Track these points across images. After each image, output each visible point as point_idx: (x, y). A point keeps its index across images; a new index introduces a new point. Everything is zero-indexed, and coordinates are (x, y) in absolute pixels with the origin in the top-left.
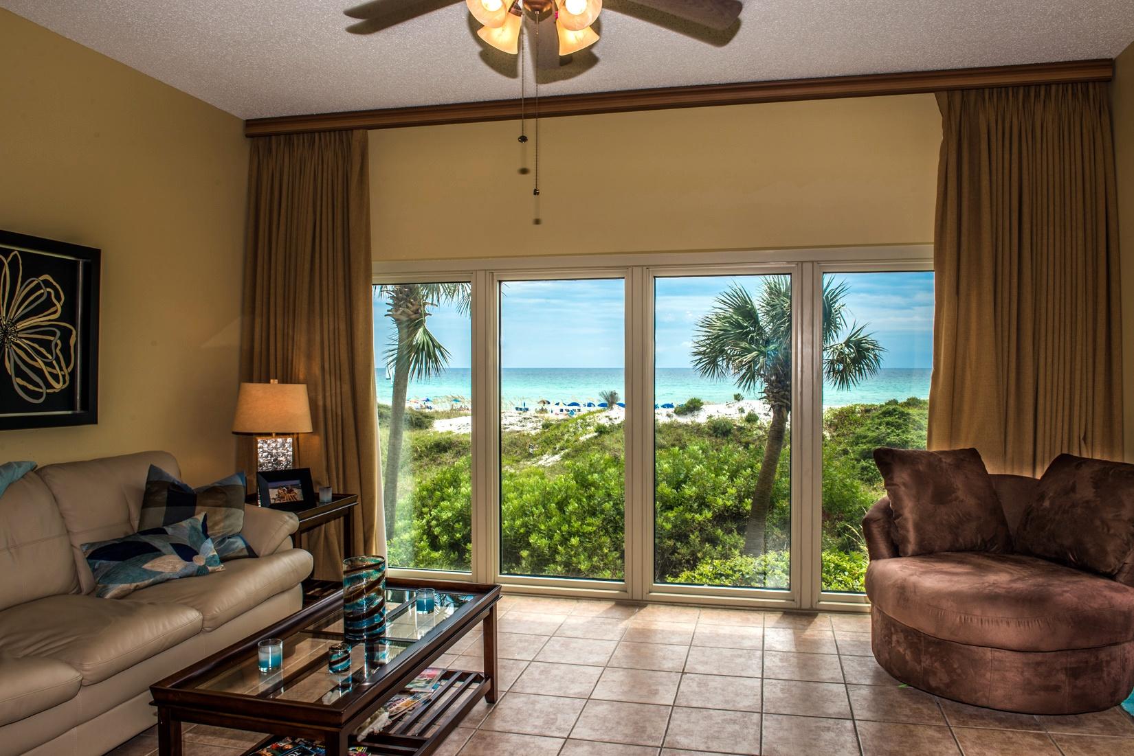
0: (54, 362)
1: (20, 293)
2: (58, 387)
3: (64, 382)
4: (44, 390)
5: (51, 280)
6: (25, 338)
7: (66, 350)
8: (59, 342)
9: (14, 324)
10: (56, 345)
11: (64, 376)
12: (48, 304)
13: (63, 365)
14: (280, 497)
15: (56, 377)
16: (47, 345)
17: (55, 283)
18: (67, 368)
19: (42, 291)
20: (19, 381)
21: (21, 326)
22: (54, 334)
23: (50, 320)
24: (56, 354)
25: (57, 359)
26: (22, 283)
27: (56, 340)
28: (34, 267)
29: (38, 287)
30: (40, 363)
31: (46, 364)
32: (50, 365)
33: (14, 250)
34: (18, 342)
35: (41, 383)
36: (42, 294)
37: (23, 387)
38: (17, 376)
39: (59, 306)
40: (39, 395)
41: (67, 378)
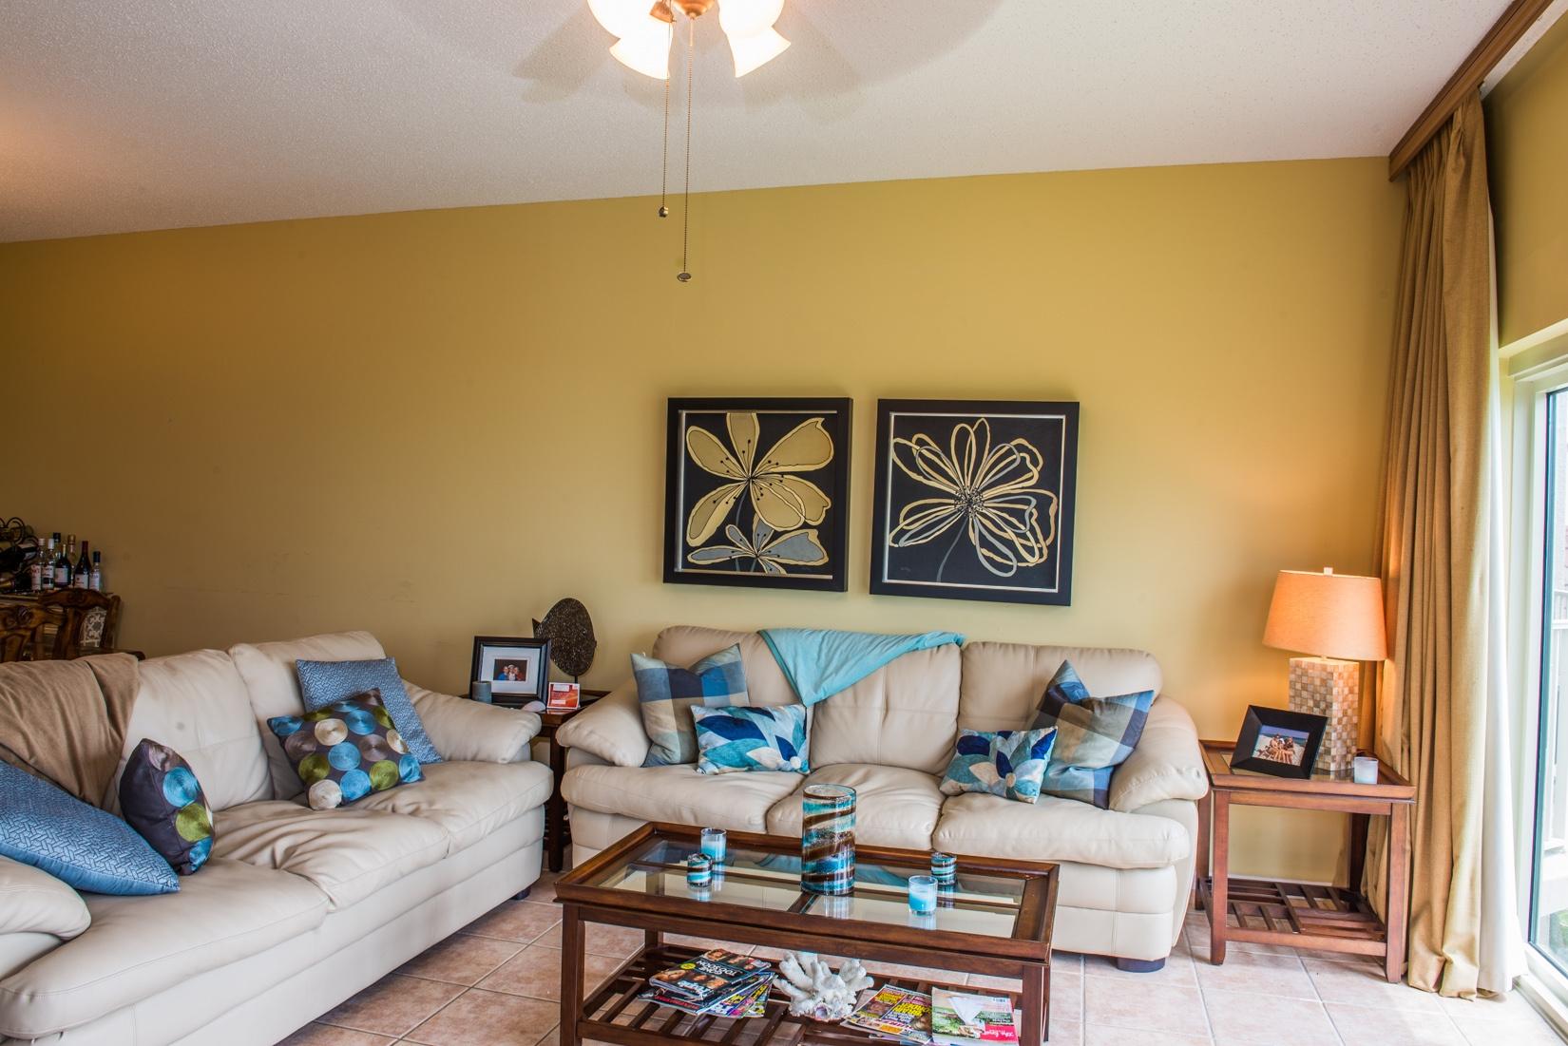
0: (1029, 534)
1: (987, 461)
2: (1033, 561)
3: (1041, 556)
4: (1014, 563)
5: (1026, 443)
6: (993, 508)
7: (1043, 520)
8: (1034, 511)
9: (979, 493)
10: (1031, 515)
11: (1040, 550)
12: (1022, 470)
13: (1040, 537)
14: (1270, 751)
15: (1030, 551)
16: (1019, 515)
17: (1030, 447)
18: (1045, 540)
19: (1014, 457)
20: (985, 552)
21: (987, 494)
22: (1028, 502)
23: (1023, 488)
24: (1031, 524)
25: (1032, 530)
26: (990, 452)
27: (1031, 509)
28: (1003, 432)
29: (1010, 453)
30: (1010, 534)
31: (1018, 535)
32: (1023, 536)
33: (980, 418)
34: (984, 511)
35: (1010, 555)
36: (1015, 460)
37: (987, 558)
38: (982, 546)
39: (1035, 472)
40: (1007, 568)
41: (1045, 552)
